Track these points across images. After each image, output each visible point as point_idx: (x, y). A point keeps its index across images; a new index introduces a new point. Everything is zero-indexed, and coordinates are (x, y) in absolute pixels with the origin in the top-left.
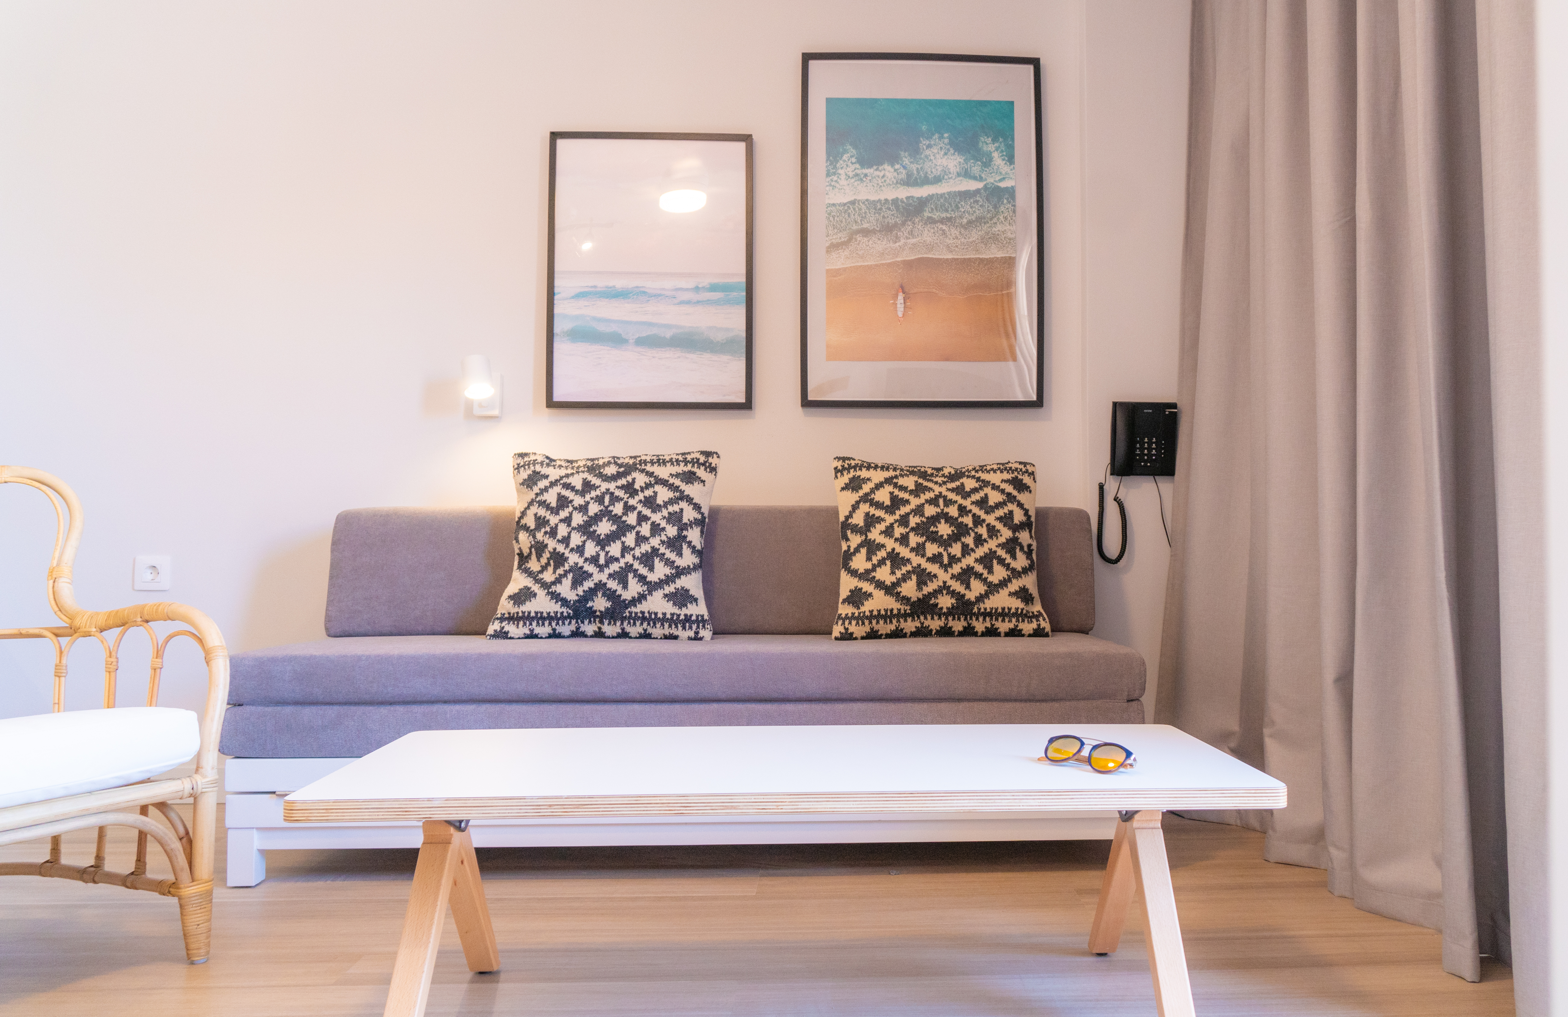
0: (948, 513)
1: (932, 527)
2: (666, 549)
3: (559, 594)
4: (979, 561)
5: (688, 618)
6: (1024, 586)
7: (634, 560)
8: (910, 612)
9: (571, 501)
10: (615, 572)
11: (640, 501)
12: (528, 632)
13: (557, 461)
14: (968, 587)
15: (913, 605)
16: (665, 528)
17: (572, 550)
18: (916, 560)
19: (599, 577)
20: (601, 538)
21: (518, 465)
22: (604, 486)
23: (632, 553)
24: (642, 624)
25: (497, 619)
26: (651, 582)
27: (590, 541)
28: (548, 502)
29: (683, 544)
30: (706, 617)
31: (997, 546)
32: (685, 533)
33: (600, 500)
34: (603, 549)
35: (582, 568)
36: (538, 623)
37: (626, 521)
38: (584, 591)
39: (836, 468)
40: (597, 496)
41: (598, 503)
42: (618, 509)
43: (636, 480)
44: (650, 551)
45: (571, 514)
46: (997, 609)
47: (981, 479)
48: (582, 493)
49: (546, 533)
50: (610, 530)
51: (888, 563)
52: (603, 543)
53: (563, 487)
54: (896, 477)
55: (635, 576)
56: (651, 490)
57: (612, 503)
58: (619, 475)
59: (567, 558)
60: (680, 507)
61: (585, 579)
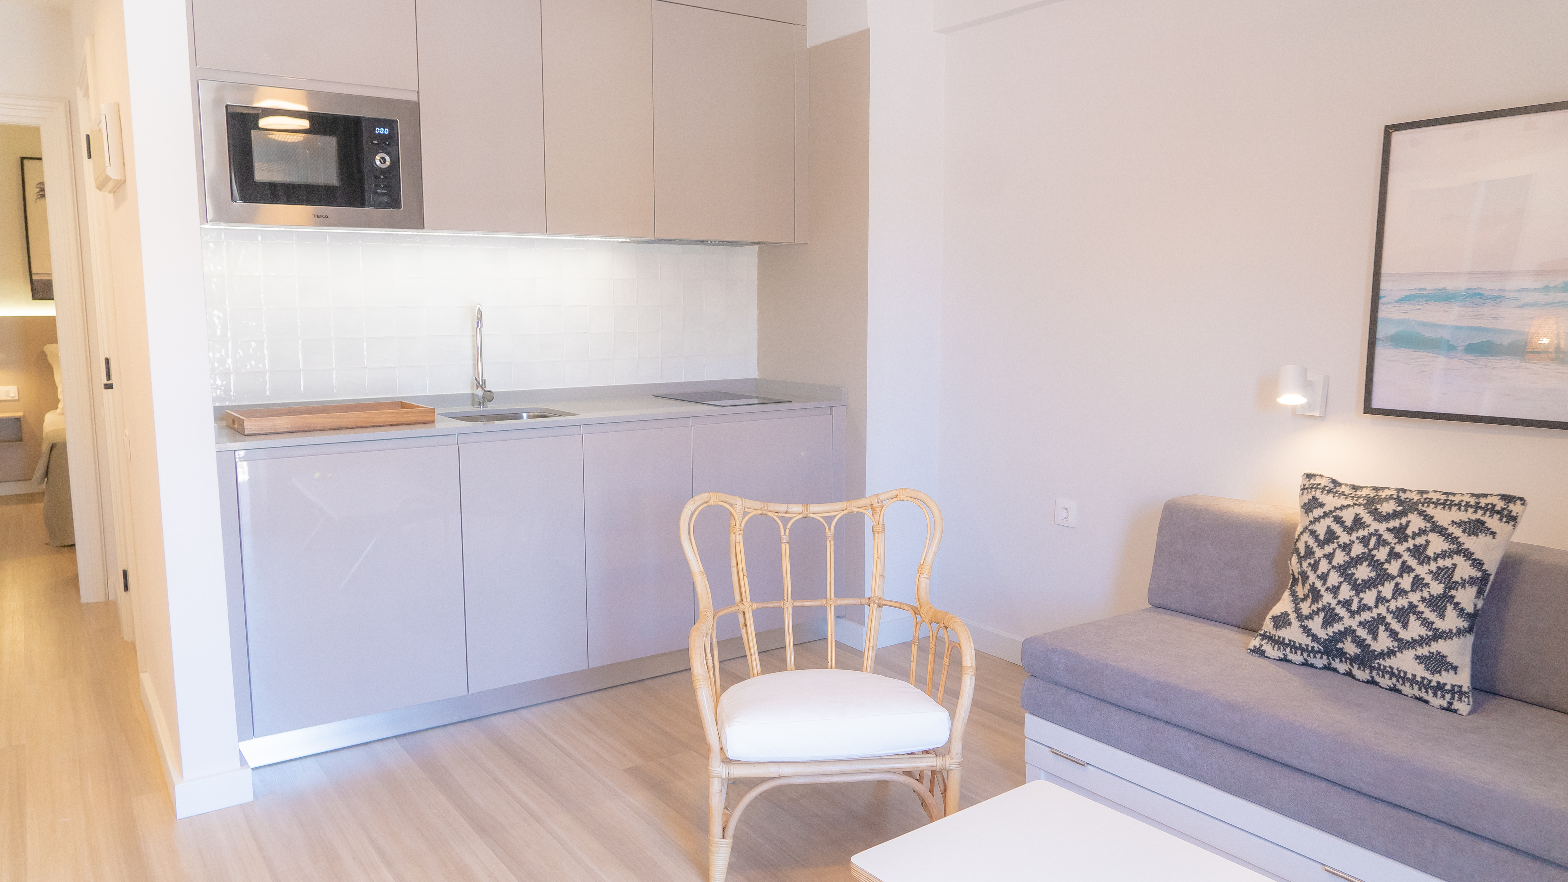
2: (1425, 607)
5: (1440, 687)
7: (1387, 613)
9: (1338, 537)
10: (1366, 622)
11: (1408, 549)
12: (1282, 656)
13: (1343, 486)
16: (1429, 584)
17: (1328, 589)
19: (1349, 622)
20: (1358, 583)
21: (1304, 485)
22: (1375, 526)
23: (1387, 604)
24: (1390, 678)
25: (1260, 635)
26: (1402, 639)
27: (1347, 583)
28: (1317, 533)
29: (1448, 605)
30: (1465, 689)
32: (1453, 592)
33: (1365, 541)
34: (1357, 594)
35: (1334, 609)
36: (1291, 650)
37: (1387, 569)
38: (1333, 632)
40: (1364, 536)
41: (1362, 544)
42: (1381, 554)
43: (1410, 524)
44: (1406, 607)
45: (1334, 550)
48: (1350, 530)
49: (1310, 564)
50: (1368, 576)
52: (1359, 588)
53: (1334, 520)
55: (1386, 630)
56: (1424, 537)
57: (1377, 547)
58: (1395, 515)
59: (1323, 596)
60: (1454, 562)
61: (1336, 621)
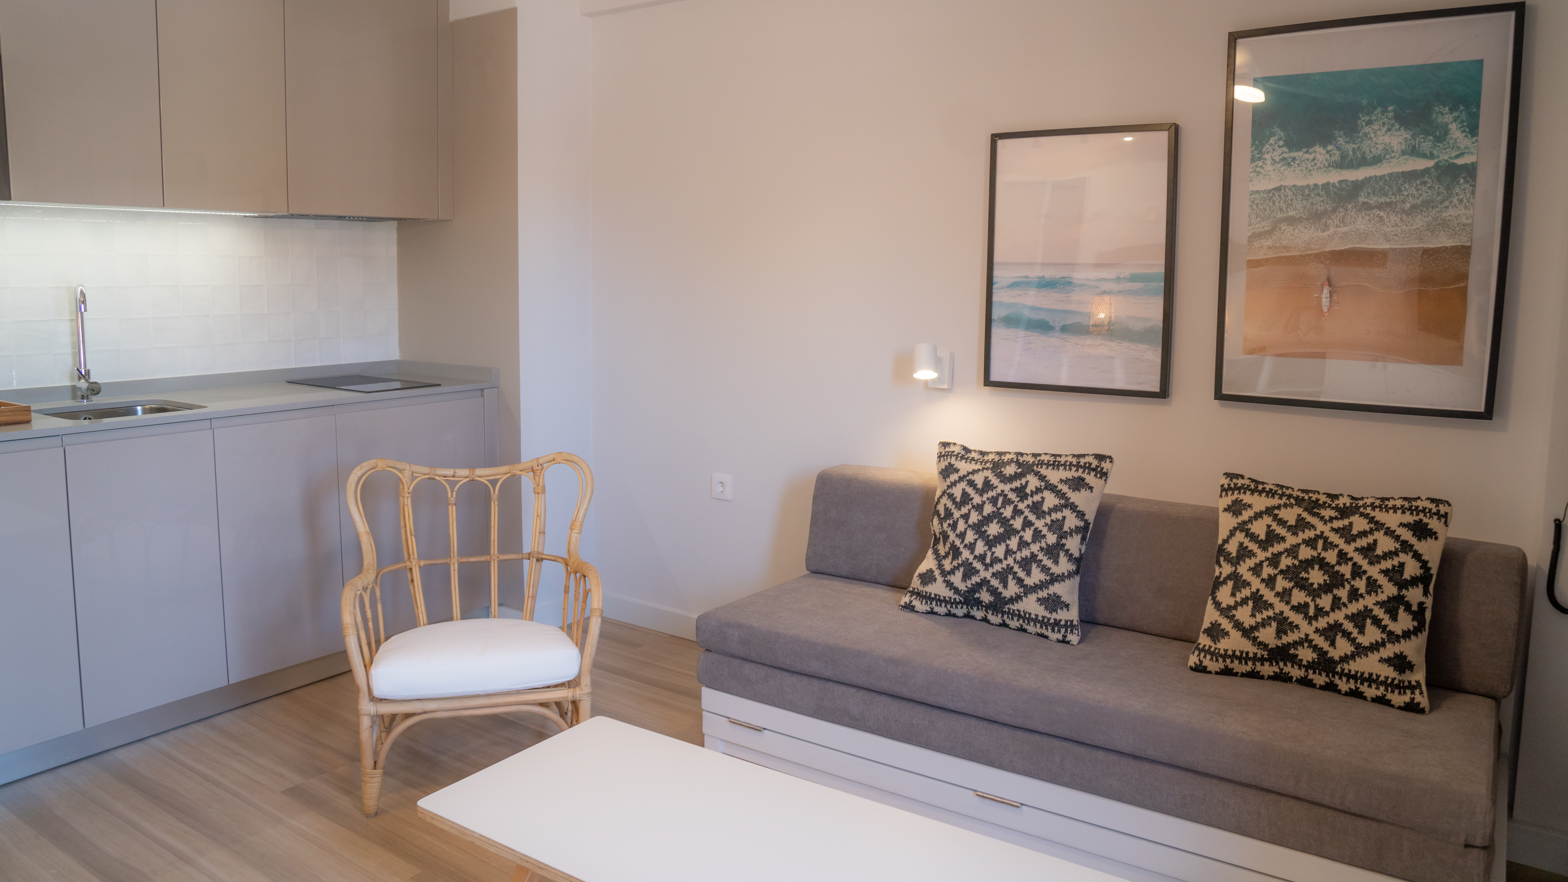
0: (1325, 558)
1: (1303, 573)
2: (1043, 556)
3: (953, 583)
4: (1351, 618)
5: (1057, 623)
6: (1402, 653)
7: (1014, 563)
8: (1267, 657)
9: (972, 499)
10: (998, 572)
11: (1028, 506)
12: (929, 609)
13: (973, 452)
14: (1333, 644)
15: (1271, 651)
16: (1046, 535)
18: (1280, 606)
19: (984, 574)
20: (990, 539)
21: (941, 453)
22: (1001, 487)
23: (1014, 556)
24: (1018, 620)
25: (910, 592)
26: (1027, 585)
27: (981, 540)
28: (955, 496)
29: (1061, 552)
30: (1075, 623)
31: (1374, 604)
32: (1064, 541)
33: (994, 501)
34: (990, 549)
35: (971, 563)
36: (937, 603)
37: (1013, 525)
38: (972, 584)
39: (1222, 486)
40: (993, 497)
41: (992, 504)
42: (1008, 512)
43: (1029, 484)
44: (1029, 557)
45: (969, 511)
46: (1362, 674)
47: (1375, 519)
48: (981, 492)
49: (949, 525)
50: (998, 532)
51: (1251, 603)
52: (991, 543)
53: (968, 484)
54: (1279, 507)
56: (1040, 495)
57: (1004, 506)
58: (1016, 476)
59: (962, 552)
60: (1063, 514)
61: (973, 574)
